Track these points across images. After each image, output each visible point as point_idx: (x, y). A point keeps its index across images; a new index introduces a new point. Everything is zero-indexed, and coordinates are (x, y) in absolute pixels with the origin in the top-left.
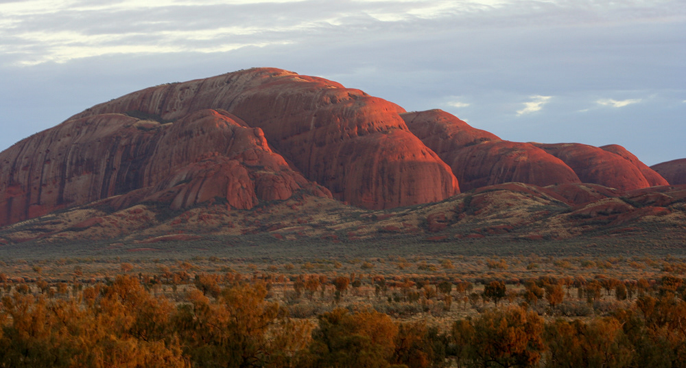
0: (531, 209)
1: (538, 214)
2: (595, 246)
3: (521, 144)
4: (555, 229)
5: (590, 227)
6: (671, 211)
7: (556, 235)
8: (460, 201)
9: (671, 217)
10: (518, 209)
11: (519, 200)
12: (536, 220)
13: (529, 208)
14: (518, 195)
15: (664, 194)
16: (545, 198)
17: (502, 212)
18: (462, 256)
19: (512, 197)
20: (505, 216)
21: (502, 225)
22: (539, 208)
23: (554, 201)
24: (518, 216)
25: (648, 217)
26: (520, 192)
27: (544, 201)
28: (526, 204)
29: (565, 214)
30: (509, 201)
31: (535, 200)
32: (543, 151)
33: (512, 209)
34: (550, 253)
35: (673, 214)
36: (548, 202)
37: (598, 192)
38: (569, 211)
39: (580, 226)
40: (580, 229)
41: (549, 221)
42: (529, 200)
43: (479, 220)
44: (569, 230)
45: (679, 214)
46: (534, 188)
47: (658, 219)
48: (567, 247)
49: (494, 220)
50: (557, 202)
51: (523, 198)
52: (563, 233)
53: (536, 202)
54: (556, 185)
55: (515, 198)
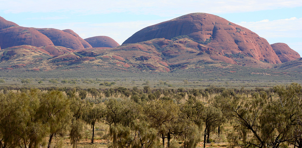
0: (34, 57)
1: (37, 59)
2: (63, 74)
3: (28, 28)
4: (45, 66)
5: (60, 65)
6: (96, 59)
7: (45, 69)
8: (2, 53)
9: (96, 62)
10: (28, 57)
11: (29, 53)
12: (36, 62)
13: (33, 57)
14: (28, 50)
15: (93, 52)
16: (40, 52)
17: (21, 58)
18: (5, 78)
19: (25, 51)
20: (22, 60)
21: (21, 64)
22: (37, 56)
23: (44, 54)
24: (28, 60)
25: (86, 61)
26: (29, 49)
27: (40, 53)
28: (32, 55)
29: (50, 60)
30: (24, 53)
31: (36, 53)
32: (38, 31)
33: (25, 57)
34: (44, 77)
35: (97, 60)
36: (41, 54)
37: (63, 50)
38: (51, 58)
39: (56, 65)
40: (56, 66)
41: (42, 62)
42: (33, 53)
43: (11, 62)
44: (51, 67)
45: (99, 60)
46: (35, 48)
47: (91, 62)
48: (51, 74)
49: (18, 62)
50: (45, 54)
51: (30, 52)
52: (49, 68)
53: (36, 54)
54: (44, 46)
55: (27, 52)
